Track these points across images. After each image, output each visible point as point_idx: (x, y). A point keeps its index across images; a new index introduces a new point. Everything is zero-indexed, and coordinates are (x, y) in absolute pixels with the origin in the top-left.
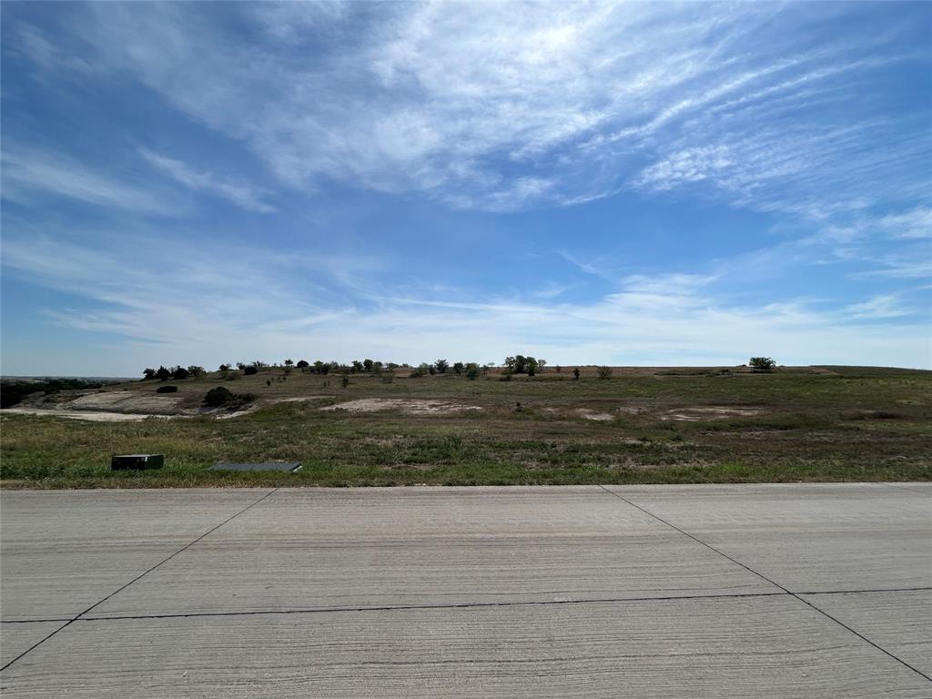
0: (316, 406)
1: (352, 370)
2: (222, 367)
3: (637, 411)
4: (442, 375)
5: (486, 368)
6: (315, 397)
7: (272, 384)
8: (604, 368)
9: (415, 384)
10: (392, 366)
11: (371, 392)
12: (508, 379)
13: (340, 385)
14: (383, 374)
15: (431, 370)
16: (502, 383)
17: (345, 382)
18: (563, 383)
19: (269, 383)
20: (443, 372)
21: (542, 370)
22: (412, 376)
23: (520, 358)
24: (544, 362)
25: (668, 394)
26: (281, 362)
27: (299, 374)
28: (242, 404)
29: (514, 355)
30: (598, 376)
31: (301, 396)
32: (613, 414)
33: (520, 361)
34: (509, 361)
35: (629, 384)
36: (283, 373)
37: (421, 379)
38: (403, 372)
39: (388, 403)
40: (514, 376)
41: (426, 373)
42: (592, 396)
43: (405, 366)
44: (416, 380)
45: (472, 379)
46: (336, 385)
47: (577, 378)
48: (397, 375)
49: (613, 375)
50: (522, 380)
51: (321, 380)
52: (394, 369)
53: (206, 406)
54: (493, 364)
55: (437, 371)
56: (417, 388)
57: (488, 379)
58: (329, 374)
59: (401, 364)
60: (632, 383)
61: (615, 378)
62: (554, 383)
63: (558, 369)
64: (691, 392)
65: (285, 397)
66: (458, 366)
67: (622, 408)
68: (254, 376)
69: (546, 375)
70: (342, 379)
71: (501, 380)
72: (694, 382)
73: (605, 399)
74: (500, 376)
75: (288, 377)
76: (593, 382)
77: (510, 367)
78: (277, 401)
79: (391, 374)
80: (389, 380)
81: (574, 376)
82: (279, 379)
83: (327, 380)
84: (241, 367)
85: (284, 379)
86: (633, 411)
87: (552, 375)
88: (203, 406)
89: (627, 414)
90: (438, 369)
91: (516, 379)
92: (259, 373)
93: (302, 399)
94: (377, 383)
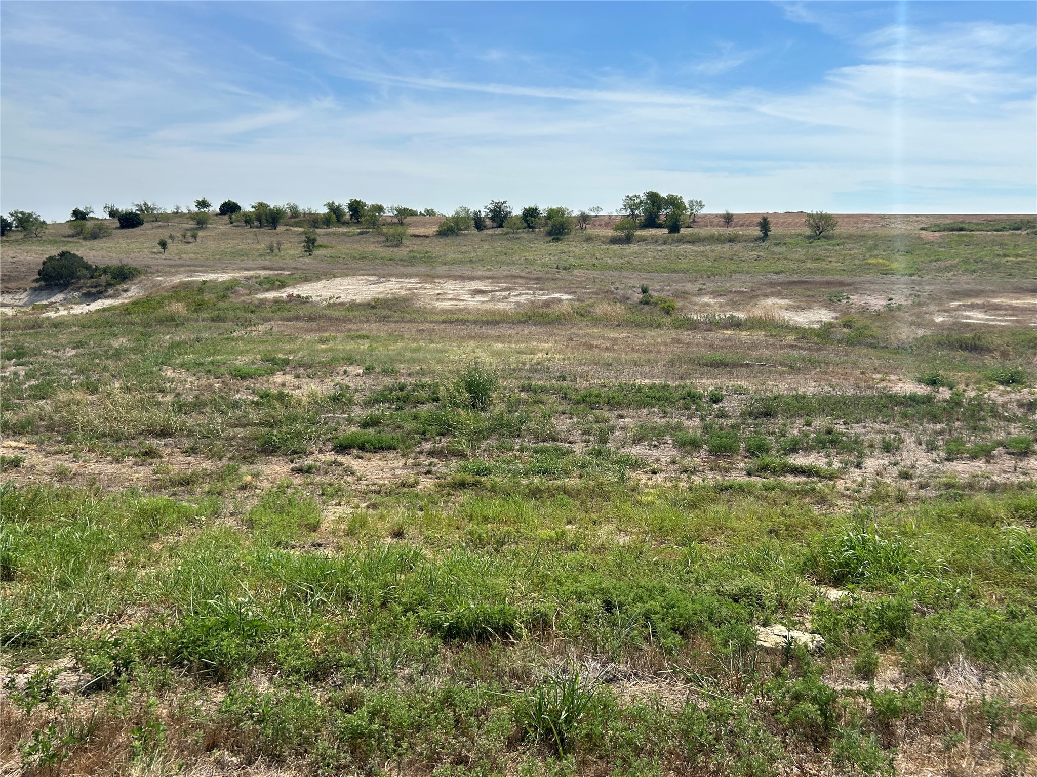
0: (252, 290)
1: (326, 221)
2: (76, 213)
3: (885, 303)
4: (499, 231)
5: (584, 218)
6: (251, 273)
7: (170, 246)
8: (822, 217)
9: (448, 249)
10: (404, 213)
11: (360, 264)
12: (628, 240)
13: (299, 250)
14: (385, 230)
15: (479, 223)
16: (615, 247)
17: (310, 244)
18: (737, 247)
19: (163, 244)
20: (501, 226)
21: (694, 221)
22: (442, 234)
23: (653, 197)
24: (701, 205)
25: (948, 269)
26: (189, 206)
27: (223, 226)
28: (109, 285)
29: (641, 193)
30: (808, 232)
31: (224, 270)
32: (835, 310)
33: (653, 203)
34: (631, 204)
35: (871, 249)
36: (192, 224)
37: (458, 240)
38: (424, 225)
39: (389, 285)
40: (639, 233)
41: (467, 228)
42: (794, 271)
43: (430, 213)
44: (448, 240)
45: (557, 240)
46: (292, 249)
47: (766, 235)
48: (411, 231)
49: (837, 231)
50: (655, 241)
51: (265, 238)
52: (408, 219)
53: (41, 289)
54: (598, 209)
55: (488, 222)
56: (451, 256)
57: (589, 239)
58: (281, 228)
59: (421, 209)
60: (875, 247)
61: (839, 237)
62: (718, 248)
63: (728, 219)
64: (996, 266)
65: (191, 273)
66: (530, 215)
67: (854, 298)
68: (137, 231)
69: (703, 232)
70: (304, 238)
71: (614, 241)
72: (1001, 245)
73: (818, 278)
74: (610, 233)
75: (201, 234)
76: (797, 245)
77: (633, 215)
78: (176, 280)
79: (400, 229)
80: (396, 241)
81: (761, 234)
82: (184, 236)
83: (275, 240)
84: (113, 214)
85: (195, 237)
86: (877, 303)
87: (716, 231)
88: (35, 289)
89: (864, 310)
90: (492, 219)
91: (643, 240)
92: (146, 225)
93: (223, 277)
94: (372, 247)
